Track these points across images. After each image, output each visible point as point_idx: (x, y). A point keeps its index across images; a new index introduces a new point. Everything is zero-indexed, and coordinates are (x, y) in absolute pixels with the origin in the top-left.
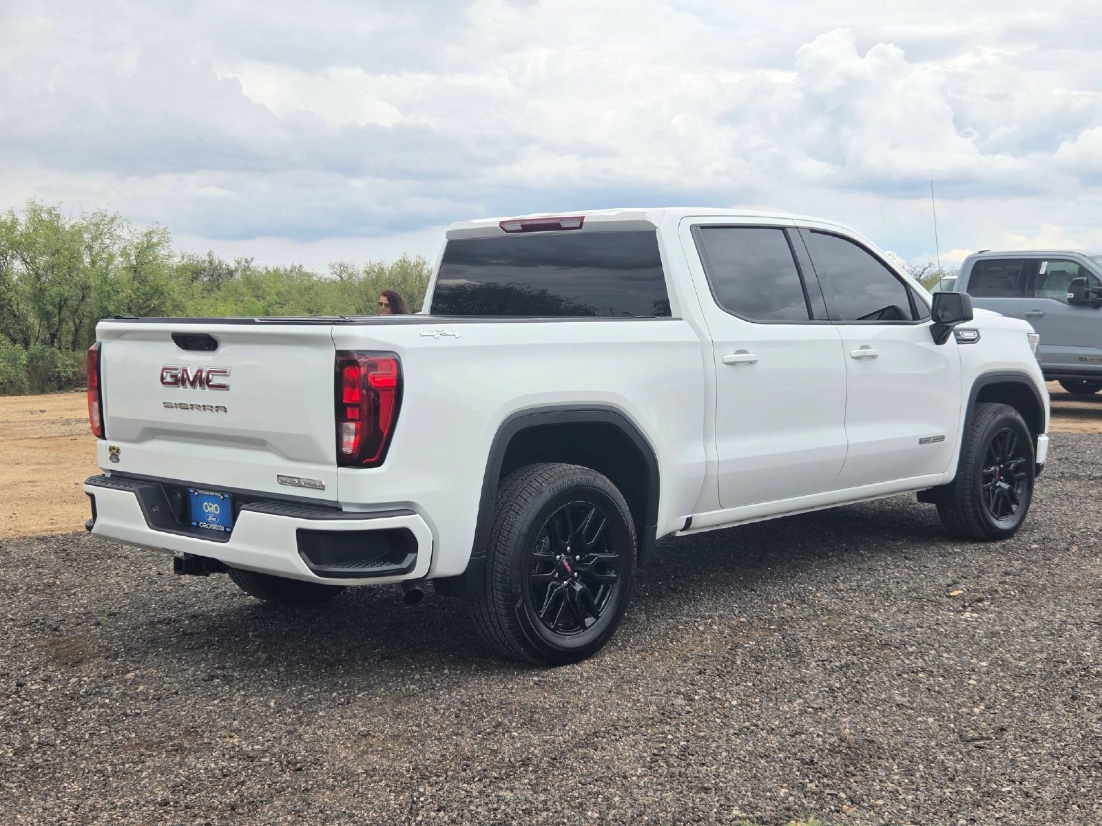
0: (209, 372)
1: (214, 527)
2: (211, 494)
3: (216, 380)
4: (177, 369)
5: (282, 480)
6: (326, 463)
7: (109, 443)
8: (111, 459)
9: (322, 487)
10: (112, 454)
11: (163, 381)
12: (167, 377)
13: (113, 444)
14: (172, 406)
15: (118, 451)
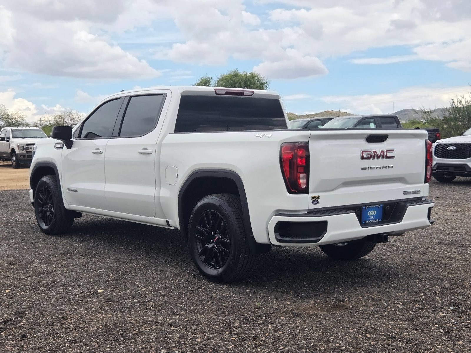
0: (387, 151)
1: (374, 221)
2: (374, 206)
3: (389, 154)
4: (371, 151)
5: (405, 193)
6: (421, 183)
7: (311, 195)
8: (313, 203)
9: (419, 192)
10: (314, 200)
11: (363, 158)
12: (365, 156)
13: (314, 195)
14: (366, 169)
15: (318, 197)
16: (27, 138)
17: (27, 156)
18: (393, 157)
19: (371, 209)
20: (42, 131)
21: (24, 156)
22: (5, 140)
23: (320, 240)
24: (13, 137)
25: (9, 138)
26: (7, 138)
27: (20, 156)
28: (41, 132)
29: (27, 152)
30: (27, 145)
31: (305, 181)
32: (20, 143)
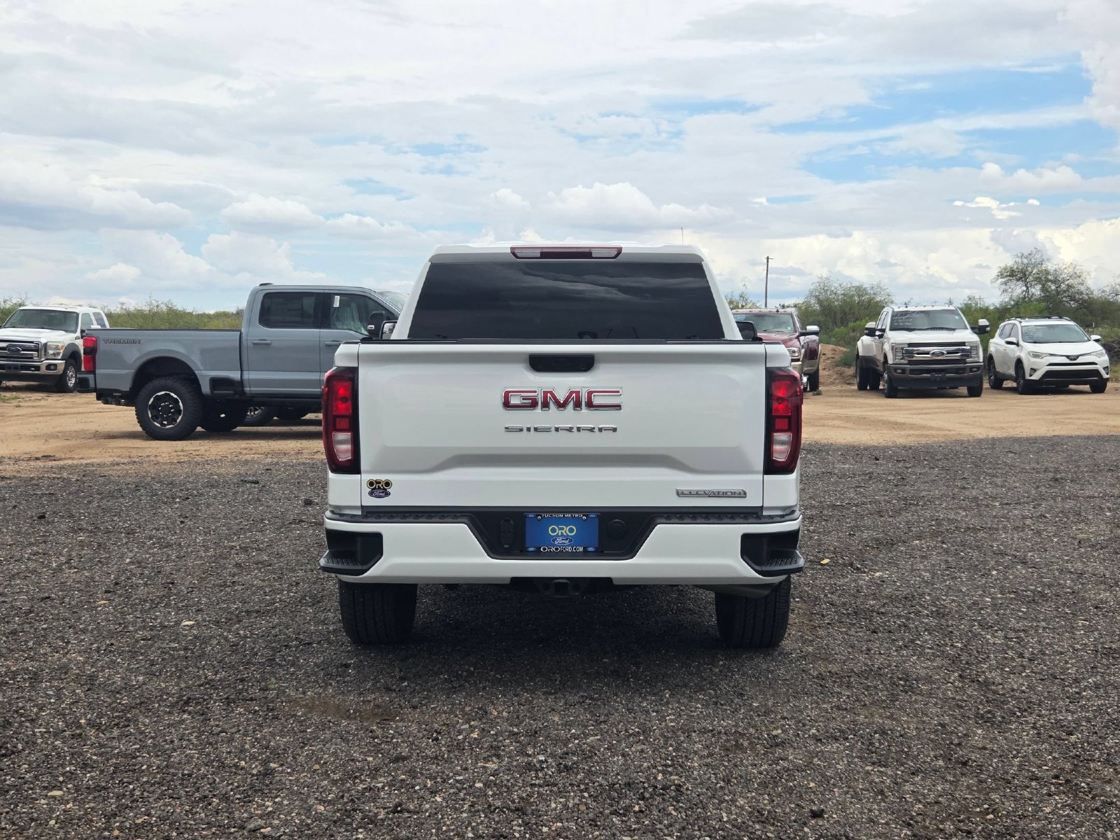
0: (591, 393)
1: (568, 549)
2: (568, 515)
3: (601, 400)
4: (533, 392)
5: (680, 494)
6: (749, 472)
7: (366, 477)
8: (371, 494)
9: (743, 495)
10: (375, 488)
11: (507, 404)
12: (514, 401)
13: (375, 477)
14: (521, 430)
15: (388, 484)
16: (919, 330)
17: (908, 372)
18: (618, 407)
19: (559, 522)
20: (959, 315)
21: (904, 371)
22: (876, 336)
23: (366, 571)
24: (892, 329)
25: (883, 330)
26: (880, 330)
27: (896, 370)
28: (957, 317)
29: (910, 363)
30: (910, 345)
31: (348, 447)
32: (897, 342)
